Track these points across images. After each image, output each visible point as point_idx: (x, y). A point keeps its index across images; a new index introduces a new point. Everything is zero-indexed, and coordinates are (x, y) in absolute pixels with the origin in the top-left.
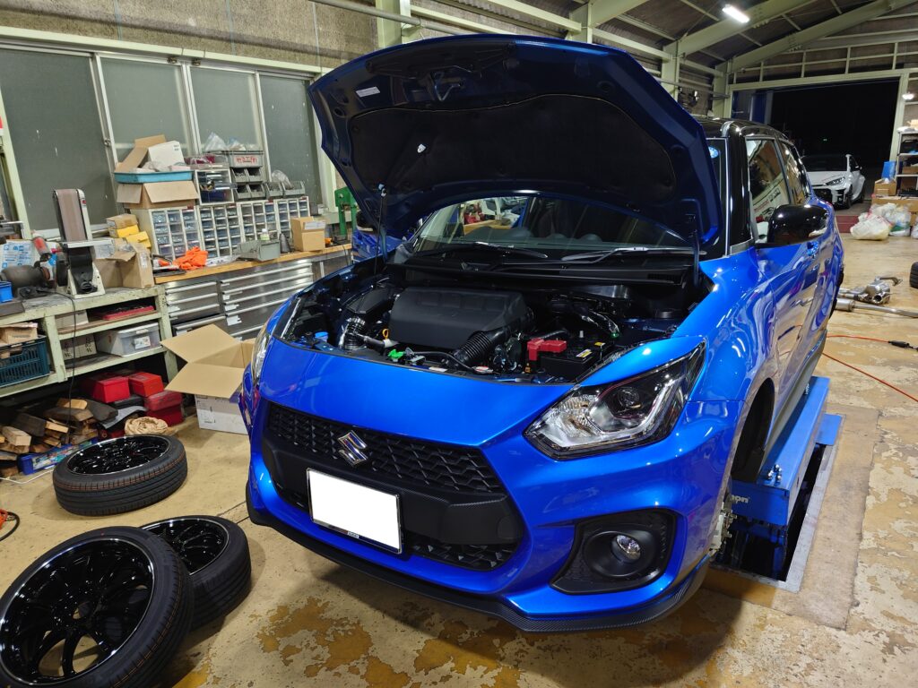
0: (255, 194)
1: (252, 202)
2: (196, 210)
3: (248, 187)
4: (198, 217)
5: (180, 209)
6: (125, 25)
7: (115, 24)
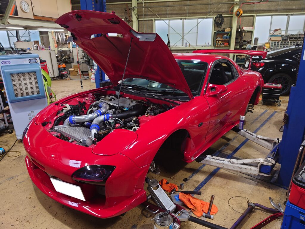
0: (295, 40)
1: (293, 41)
2: (280, 42)
3: (293, 38)
4: (280, 43)
5: (277, 42)
6: (279, 10)
7: (278, 10)
